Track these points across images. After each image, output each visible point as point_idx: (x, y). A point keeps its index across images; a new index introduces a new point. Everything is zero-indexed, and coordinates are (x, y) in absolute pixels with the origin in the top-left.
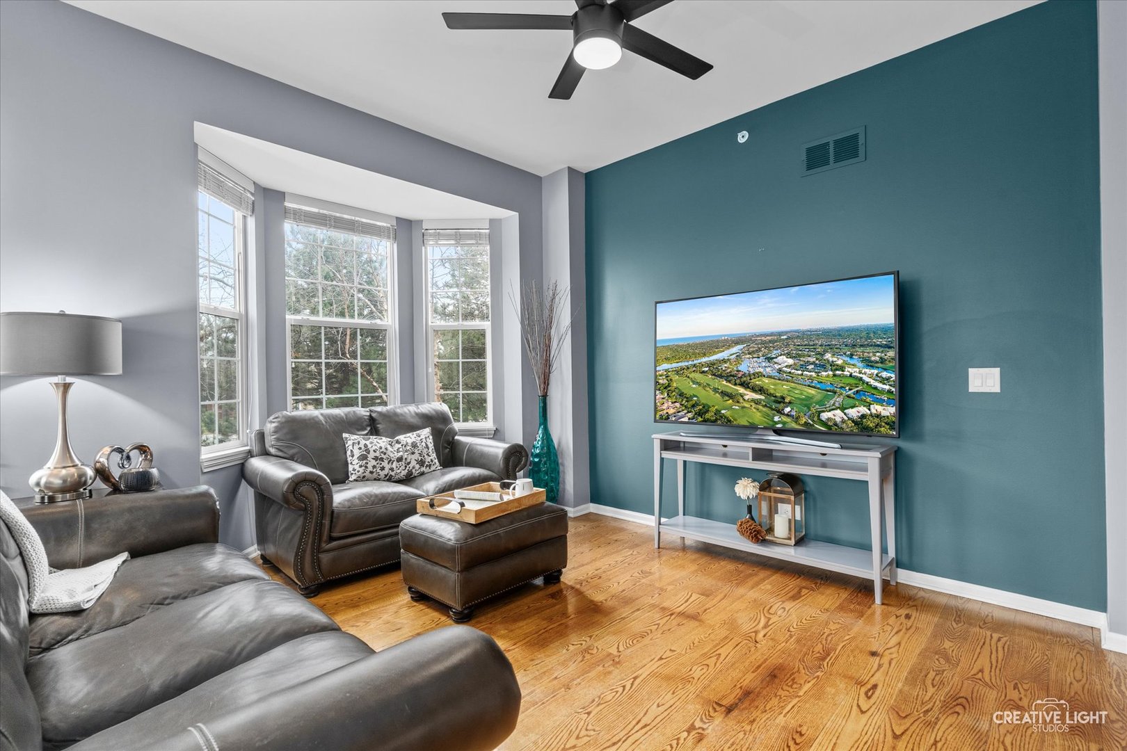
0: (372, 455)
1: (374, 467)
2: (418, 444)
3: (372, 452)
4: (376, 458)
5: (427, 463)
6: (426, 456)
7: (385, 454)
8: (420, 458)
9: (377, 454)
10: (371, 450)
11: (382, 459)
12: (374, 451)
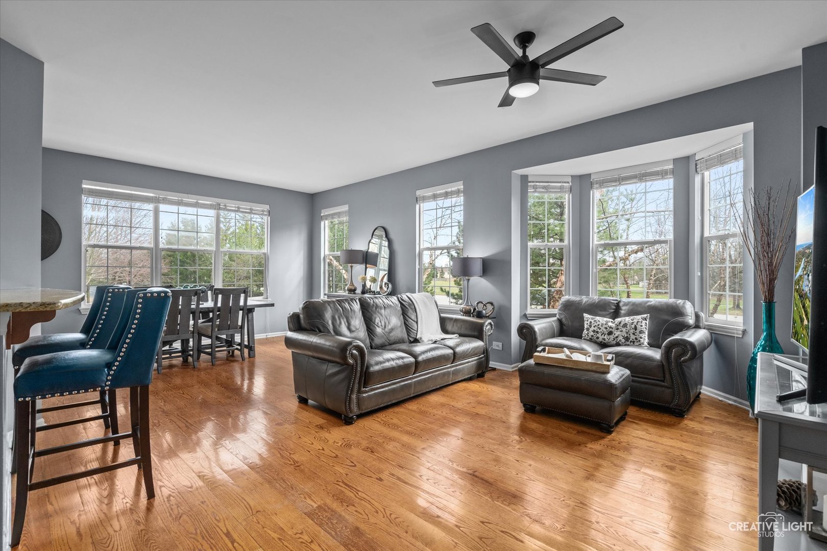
0: (592, 328)
1: (592, 336)
2: (628, 326)
3: (592, 327)
4: (594, 331)
5: (631, 340)
6: (631, 335)
7: (600, 329)
8: (626, 335)
9: (595, 329)
10: (593, 326)
11: (597, 332)
12: (594, 327)
